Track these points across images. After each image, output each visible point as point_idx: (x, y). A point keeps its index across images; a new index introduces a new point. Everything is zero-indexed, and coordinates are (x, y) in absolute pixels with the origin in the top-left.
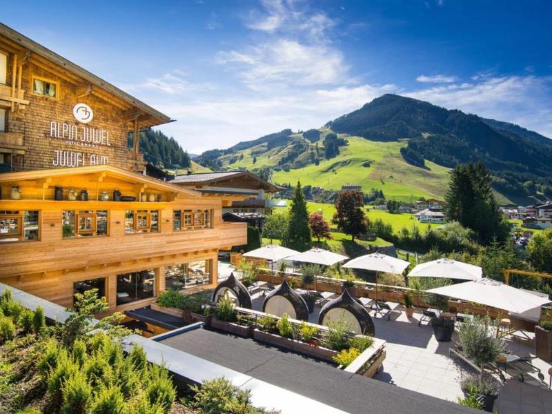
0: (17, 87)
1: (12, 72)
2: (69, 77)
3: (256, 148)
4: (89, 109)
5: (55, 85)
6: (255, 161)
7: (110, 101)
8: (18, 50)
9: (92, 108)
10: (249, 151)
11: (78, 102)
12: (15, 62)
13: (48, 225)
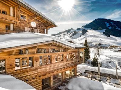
0: (16, 17)
1: (15, 13)
2: (30, 14)
3: (64, 33)
4: (35, 23)
5: (26, 16)
6: (64, 36)
7: (40, 21)
8: (16, 6)
9: (36, 23)
10: (62, 34)
11: (32, 21)
12: (16, 9)
13: (36, 62)
